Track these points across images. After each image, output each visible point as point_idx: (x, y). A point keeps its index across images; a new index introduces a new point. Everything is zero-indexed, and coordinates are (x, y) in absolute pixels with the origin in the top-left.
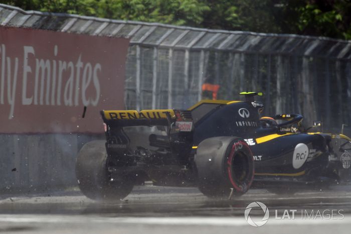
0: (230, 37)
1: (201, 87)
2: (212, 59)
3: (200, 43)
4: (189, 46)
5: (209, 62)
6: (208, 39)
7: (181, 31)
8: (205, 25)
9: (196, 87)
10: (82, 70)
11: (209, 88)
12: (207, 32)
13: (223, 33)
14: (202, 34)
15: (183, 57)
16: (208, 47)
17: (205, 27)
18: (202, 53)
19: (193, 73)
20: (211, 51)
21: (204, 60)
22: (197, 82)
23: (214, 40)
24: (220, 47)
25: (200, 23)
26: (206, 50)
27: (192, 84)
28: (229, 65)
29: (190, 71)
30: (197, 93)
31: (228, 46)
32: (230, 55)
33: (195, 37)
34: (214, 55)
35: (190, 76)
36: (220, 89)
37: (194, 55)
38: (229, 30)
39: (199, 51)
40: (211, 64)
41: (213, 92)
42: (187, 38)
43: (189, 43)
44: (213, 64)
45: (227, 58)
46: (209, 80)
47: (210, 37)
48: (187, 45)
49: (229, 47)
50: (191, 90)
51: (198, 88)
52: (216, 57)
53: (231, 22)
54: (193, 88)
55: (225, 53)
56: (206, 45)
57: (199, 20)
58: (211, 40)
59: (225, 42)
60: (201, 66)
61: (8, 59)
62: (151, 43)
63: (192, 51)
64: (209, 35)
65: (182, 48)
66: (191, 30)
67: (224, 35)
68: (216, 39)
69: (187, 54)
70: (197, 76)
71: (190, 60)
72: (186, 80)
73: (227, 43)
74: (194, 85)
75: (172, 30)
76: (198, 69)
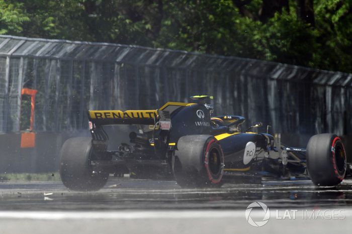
0: (47, 45)
1: (21, 91)
2: (30, 65)
3: (19, 51)
4: (9, 53)
5: (27, 69)
6: (27, 47)
7: (2, 39)
8: (24, 34)
9: (16, 91)
11: (28, 92)
12: (26, 41)
13: (40, 41)
14: (22, 42)
15: (4, 64)
16: (27, 54)
17: (24, 36)
18: (22, 59)
19: (13, 78)
20: (30, 58)
21: (23, 66)
22: (16, 86)
23: (33, 48)
24: (37, 55)
25: (20, 32)
26: (25, 57)
27: (12, 89)
28: (46, 70)
29: (10, 76)
30: (16, 97)
32: (47, 61)
33: (15, 45)
34: (33, 61)
35: (10, 81)
36: (37, 93)
37: (14, 61)
38: (46, 38)
39: (18, 58)
40: (29, 70)
41: (30, 96)
42: (8, 46)
43: (9, 51)
44: (32, 70)
45: (44, 64)
46: (28, 85)
47: (29, 45)
49: (46, 54)
50: (11, 94)
51: (18, 92)
52: (34, 63)
53: (48, 31)
54: (13, 92)
55: (43, 59)
56: (25, 52)
57: (19, 30)
58: (30, 48)
59: (43, 49)
60: (21, 72)
63: (12, 57)
64: (28, 43)
65: (4, 55)
66: (11, 38)
67: (42, 42)
68: (34, 46)
69: (8, 60)
70: (17, 81)
71: (11, 67)
72: (7, 84)
73: (45, 51)
74: (14, 90)
76: (17, 75)
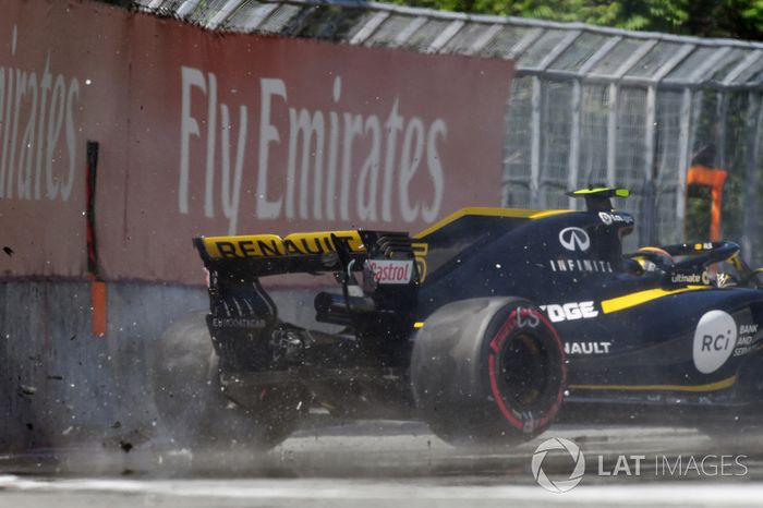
0: (751, 58)
1: (684, 174)
2: (709, 105)
3: (682, 70)
4: (656, 78)
5: (703, 116)
6: (701, 61)
7: (636, 42)
8: (692, 28)
9: (673, 175)
10: (400, 136)
11: (704, 176)
12: (698, 46)
13: (734, 47)
14: (684, 51)
15: (643, 104)
16: (701, 81)
17: (693, 33)
18: (687, 95)
19: (666, 142)
20: (709, 89)
21: (692, 111)
22: (674, 163)
23: (715, 65)
24: (727, 82)
25: (680, 22)
26: (694, 88)
27: (663, 169)
28: (750, 123)
29: (658, 135)
30: (674, 190)
31: (746, 78)
32: (751, 98)
33: (669, 58)
34: (715, 98)
35: (657, 150)
36: (728, 179)
37: (668, 98)
38: (750, 39)
39: (678, 89)
40: (706, 122)
41: (710, 188)
42: (651, 59)
43: (654, 73)
44: (713, 119)
45: (744, 107)
46: (703, 159)
47: (705, 58)
48: (651, 76)
49: (749, 80)
50: (658, 182)
51: (677, 178)
52: (719, 103)
53: (754, 20)
54: (665, 178)
55: (740, 93)
56: (695, 76)
57: (678, 18)
58: (707, 65)
59: (740, 68)
60: (684, 125)
61: (225, 109)
62: (566, 72)
63: (661, 88)
64: (702, 52)
65: (641, 82)
66: (660, 40)
67: (737, 51)
68: (718, 61)
69: (651, 96)
70: (675, 148)
71: (659, 111)
72: (649, 157)
73: (745, 72)
74: (667, 171)
75: (617, 39)
76: (676, 133)
